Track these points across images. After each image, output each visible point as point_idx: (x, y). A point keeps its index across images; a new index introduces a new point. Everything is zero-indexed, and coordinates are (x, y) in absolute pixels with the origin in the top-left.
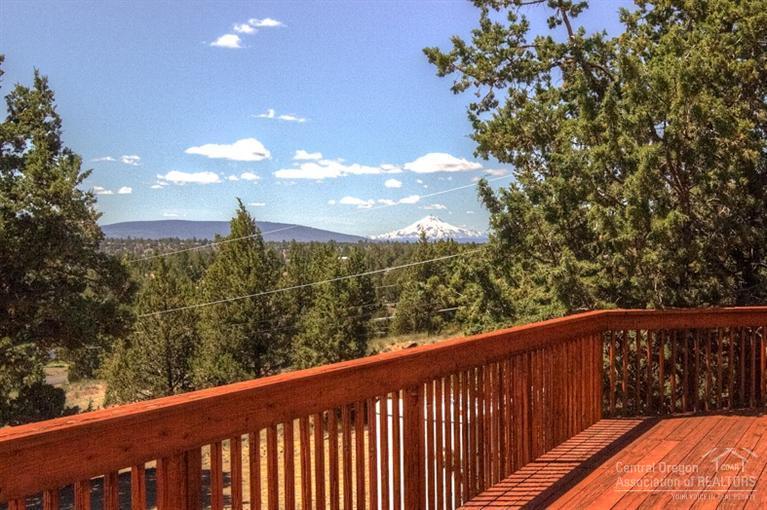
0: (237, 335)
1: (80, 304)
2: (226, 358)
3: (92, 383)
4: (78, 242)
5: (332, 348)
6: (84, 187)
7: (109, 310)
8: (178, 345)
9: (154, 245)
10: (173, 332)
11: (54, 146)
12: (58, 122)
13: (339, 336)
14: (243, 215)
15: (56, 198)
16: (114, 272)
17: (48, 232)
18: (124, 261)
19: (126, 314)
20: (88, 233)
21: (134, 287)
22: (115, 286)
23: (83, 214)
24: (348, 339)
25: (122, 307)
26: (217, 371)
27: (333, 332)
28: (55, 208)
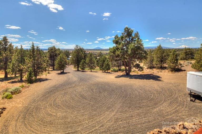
0: (159, 59)
1: (142, 56)
2: (157, 62)
3: (141, 63)
4: (142, 49)
5: (172, 62)
6: (142, 42)
7: (145, 56)
8: (151, 60)
9: (147, 49)
10: (151, 58)
11: (139, 38)
12: (139, 36)
13: (174, 60)
14: (160, 45)
15: (139, 44)
16: (145, 52)
17: (138, 48)
18: (147, 51)
19: (147, 57)
20: (142, 48)
21: (148, 54)
22: (145, 54)
23: (142, 46)
24: (175, 61)
25: (146, 56)
26: (156, 63)
27: (173, 60)
28: (139, 45)
